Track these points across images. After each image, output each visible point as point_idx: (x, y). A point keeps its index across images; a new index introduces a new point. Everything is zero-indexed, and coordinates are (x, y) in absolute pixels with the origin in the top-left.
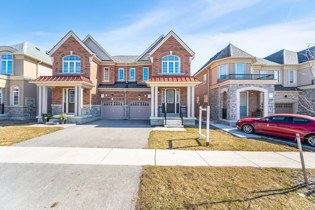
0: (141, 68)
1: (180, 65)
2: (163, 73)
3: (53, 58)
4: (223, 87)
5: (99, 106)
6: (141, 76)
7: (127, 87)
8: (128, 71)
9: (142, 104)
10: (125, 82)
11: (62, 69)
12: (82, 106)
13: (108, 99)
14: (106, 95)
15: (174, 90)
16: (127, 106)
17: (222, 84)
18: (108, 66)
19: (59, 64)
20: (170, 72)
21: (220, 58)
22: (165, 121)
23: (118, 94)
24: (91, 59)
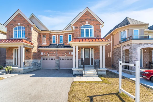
0: (66, 35)
1: (93, 31)
2: (81, 37)
3: (7, 28)
4: (125, 46)
5: (39, 60)
6: (67, 40)
7: (58, 47)
8: (58, 37)
9: (68, 59)
10: (56, 45)
11: (13, 35)
12: (23, 60)
14: (44, 53)
16: (58, 60)
17: (123, 44)
18: (45, 34)
19: (11, 32)
20: (86, 36)
21: (121, 26)
22: (83, 71)
23: (52, 52)
24: (32, 28)
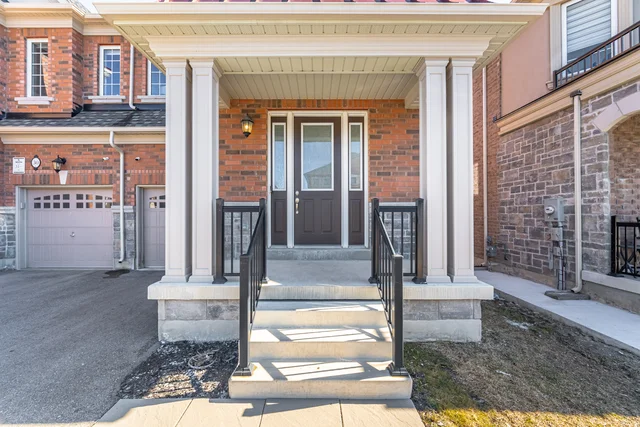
5: (3, 210)
10: (122, 107)
13: (45, 180)
14: (36, 162)
15: (337, 121)
16: (129, 208)
18: (46, 31)
23: (87, 158)
